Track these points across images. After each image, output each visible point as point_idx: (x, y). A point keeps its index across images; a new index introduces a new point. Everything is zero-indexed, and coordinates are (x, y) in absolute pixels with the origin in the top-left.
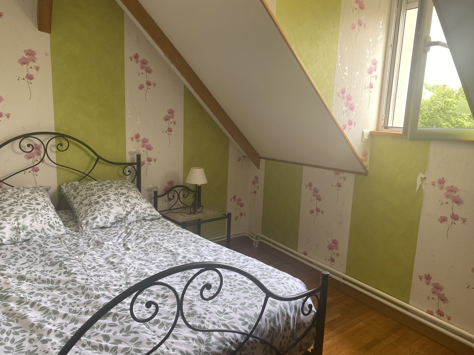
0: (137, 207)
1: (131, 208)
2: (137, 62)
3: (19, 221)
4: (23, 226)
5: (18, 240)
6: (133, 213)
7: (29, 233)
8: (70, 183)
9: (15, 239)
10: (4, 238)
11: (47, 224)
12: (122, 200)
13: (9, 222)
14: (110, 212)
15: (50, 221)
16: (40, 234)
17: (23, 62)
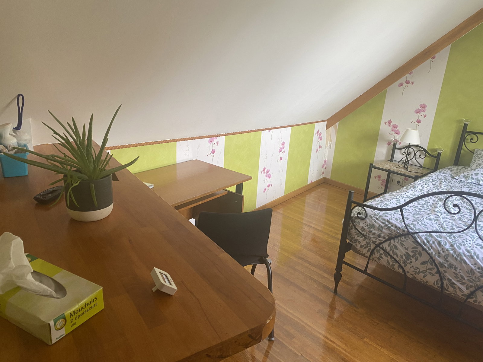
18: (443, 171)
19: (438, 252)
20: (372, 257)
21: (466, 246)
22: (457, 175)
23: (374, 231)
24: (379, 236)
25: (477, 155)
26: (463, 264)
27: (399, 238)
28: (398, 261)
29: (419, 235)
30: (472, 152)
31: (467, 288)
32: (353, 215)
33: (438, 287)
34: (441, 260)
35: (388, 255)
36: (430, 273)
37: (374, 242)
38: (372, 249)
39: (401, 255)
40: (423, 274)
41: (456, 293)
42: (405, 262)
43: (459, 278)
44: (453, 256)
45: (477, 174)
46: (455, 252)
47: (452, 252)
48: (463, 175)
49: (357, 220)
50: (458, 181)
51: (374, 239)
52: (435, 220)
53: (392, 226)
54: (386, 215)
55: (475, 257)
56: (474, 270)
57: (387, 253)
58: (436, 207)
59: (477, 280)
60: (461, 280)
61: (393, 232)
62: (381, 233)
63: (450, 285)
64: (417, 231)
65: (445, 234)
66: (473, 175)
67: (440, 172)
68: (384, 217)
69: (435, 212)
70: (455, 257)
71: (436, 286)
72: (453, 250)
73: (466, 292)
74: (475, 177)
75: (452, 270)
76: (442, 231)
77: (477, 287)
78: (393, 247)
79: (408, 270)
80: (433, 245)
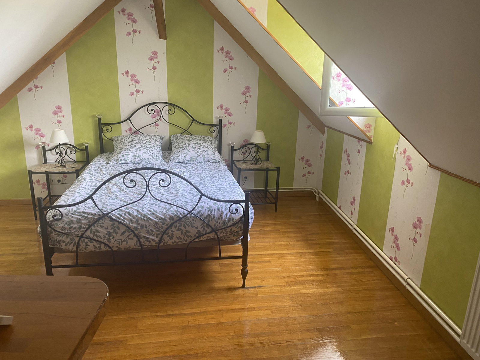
0: (205, 153)
1: (201, 153)
2: (223, 53)
3: (137, 152)
4: (139, 155)
5: (135, 162)
6: (201, 156)
7: (141, 159)
8: (176, 135)
9: (133, 161)
10: (129, 160)
11: (151, 156)
12: (197, 148)
13: (132, 152)
14: (187, 154)
15: (153, 154)
16: (146, 161)
17: (151, 59)
18: (97, 160)
19: (130, 220)
20: (79, 249)
21: (147, 207)
22: (109, 160)
23: (74, 226)
24: (80, 228)
25: (116, 141)
26: (150, 221)
27: (98, 223)
28: (103, 241)
29: (112, 214)
30: (111, 140)
31: (157, 237)
32: (48, 220)
33: (138, 246)
34: (134, 225)
35: (92, 241)
36: (130, 239)
37: (77, 236)
38: (77, 242)
39: (103, 236)
40: (125, 242)
41: (151, 244)
42: (108, 240)
43: (150, 232)
44: (141, 218)
45: (123, 156)
46: (142, 215)
47: (140, 216)
48: (114, 159)
49: (54, 223)
50: (112, 165)
51: (76, 233)
52: (116, 198)
53: (88, 215)
54: (79, 208)
55: (155, 213)
56: (158, 222)
57: (91, 240)
58: (110, 189)
59: (161, 228)
60: (151, 233)
61: (91, 220)
62: (81, 224)
63: (146, 240)
64: (110, 211)
65: (129, 206)
66: (121, 157)
67: (95, 162)
68: (78, 210)
69: (112, 193)
70: (143, 219)
71: (137, 247)
72: (140, 214)
73: (157, 240)
74: (123, 159)
75: (145, 229)
76: (126, 204)
77: (162, 233)
78: (95, 232)
79: (113, 245)
80: (125, 217)
